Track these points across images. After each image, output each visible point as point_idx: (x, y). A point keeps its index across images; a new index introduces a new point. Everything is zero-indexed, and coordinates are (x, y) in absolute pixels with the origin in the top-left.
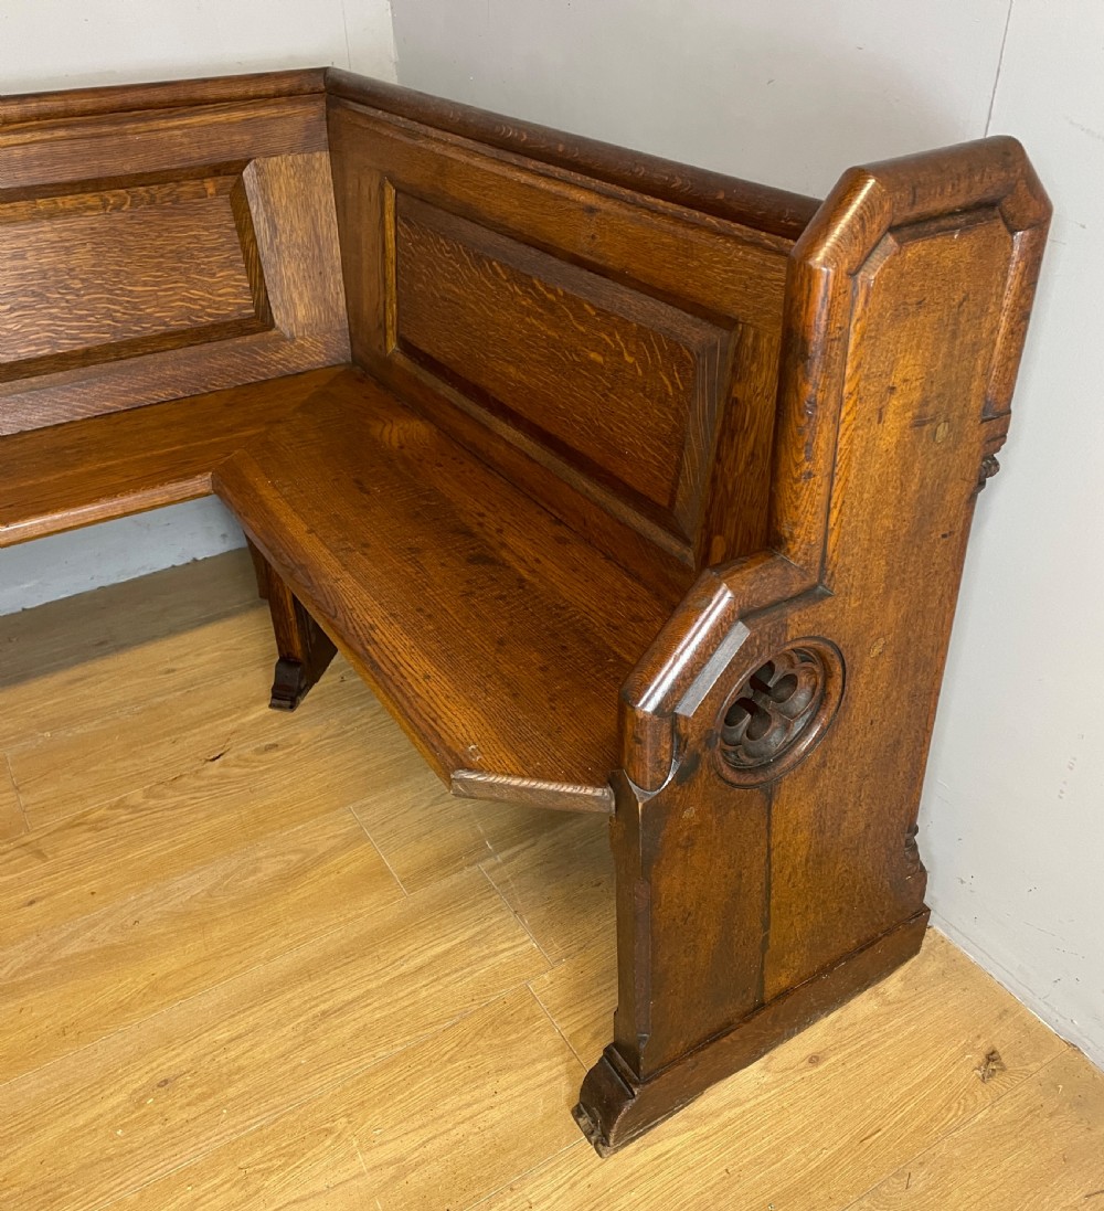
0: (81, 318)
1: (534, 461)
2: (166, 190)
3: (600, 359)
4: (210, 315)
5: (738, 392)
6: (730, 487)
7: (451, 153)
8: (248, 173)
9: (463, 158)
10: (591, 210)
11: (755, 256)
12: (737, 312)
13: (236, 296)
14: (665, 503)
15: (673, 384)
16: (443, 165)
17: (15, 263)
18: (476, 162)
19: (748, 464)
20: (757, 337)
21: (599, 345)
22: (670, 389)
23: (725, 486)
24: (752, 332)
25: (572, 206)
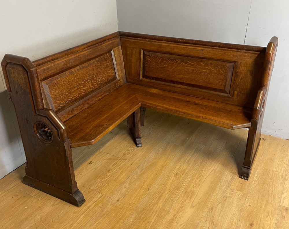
0: (95, 82)
1: (188, 89)
2: (103, 57)
3: (206, 71)
4: (110, 78)
5: (237, 71)
6: (237, 84)
7: (162, 44)
8: (112, 51)
9: (167, 45)
10: (202, 50)
11: (238, 53)
12: (236, 60)
13: (113, 74)
14: (223, 89)
15: (223, 72)
16: (161, 46)
17: (87, 74)
18: (171, 45)
19: (241, 80)
20: (240, 63)
21: (205, 69)
22: (223, 73)
23: (236, 84)
24: (239, 63)
25: (197, 50)
